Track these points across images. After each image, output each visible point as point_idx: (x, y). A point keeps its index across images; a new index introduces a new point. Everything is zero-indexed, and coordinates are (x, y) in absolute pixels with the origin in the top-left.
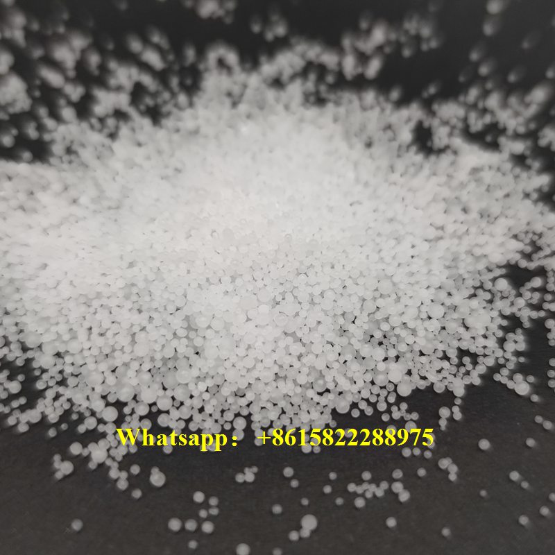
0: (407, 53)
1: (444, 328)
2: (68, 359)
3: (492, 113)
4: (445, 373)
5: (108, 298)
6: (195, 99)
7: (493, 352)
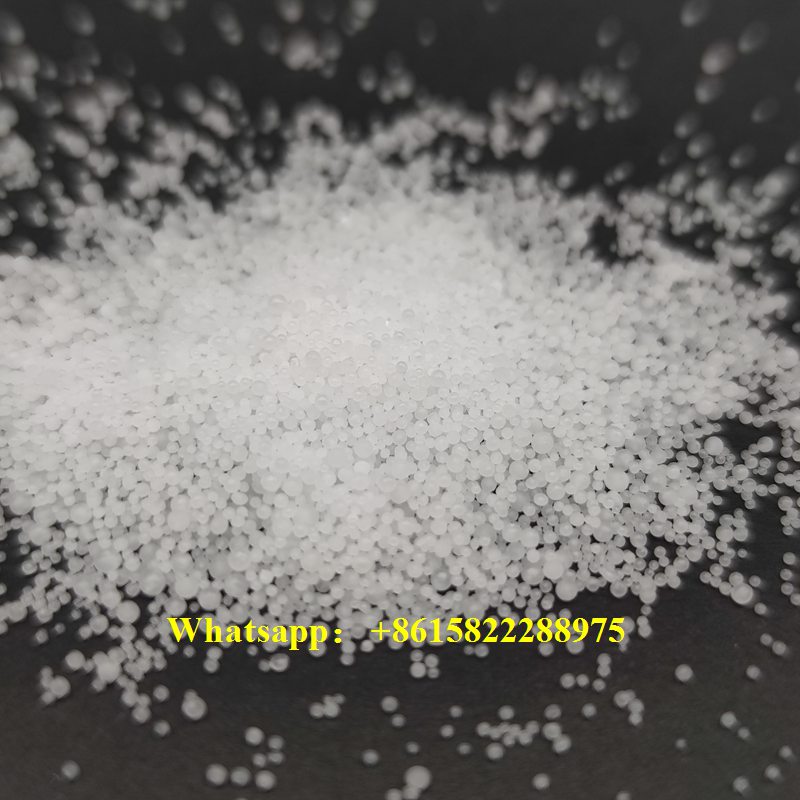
0: (584, 123)
1: (627, 505)
2: (70, 532)
3: (706, 208)
4: (627, 570)
5: (134, 446)
6: (275, 178)
7: (701, 541)
